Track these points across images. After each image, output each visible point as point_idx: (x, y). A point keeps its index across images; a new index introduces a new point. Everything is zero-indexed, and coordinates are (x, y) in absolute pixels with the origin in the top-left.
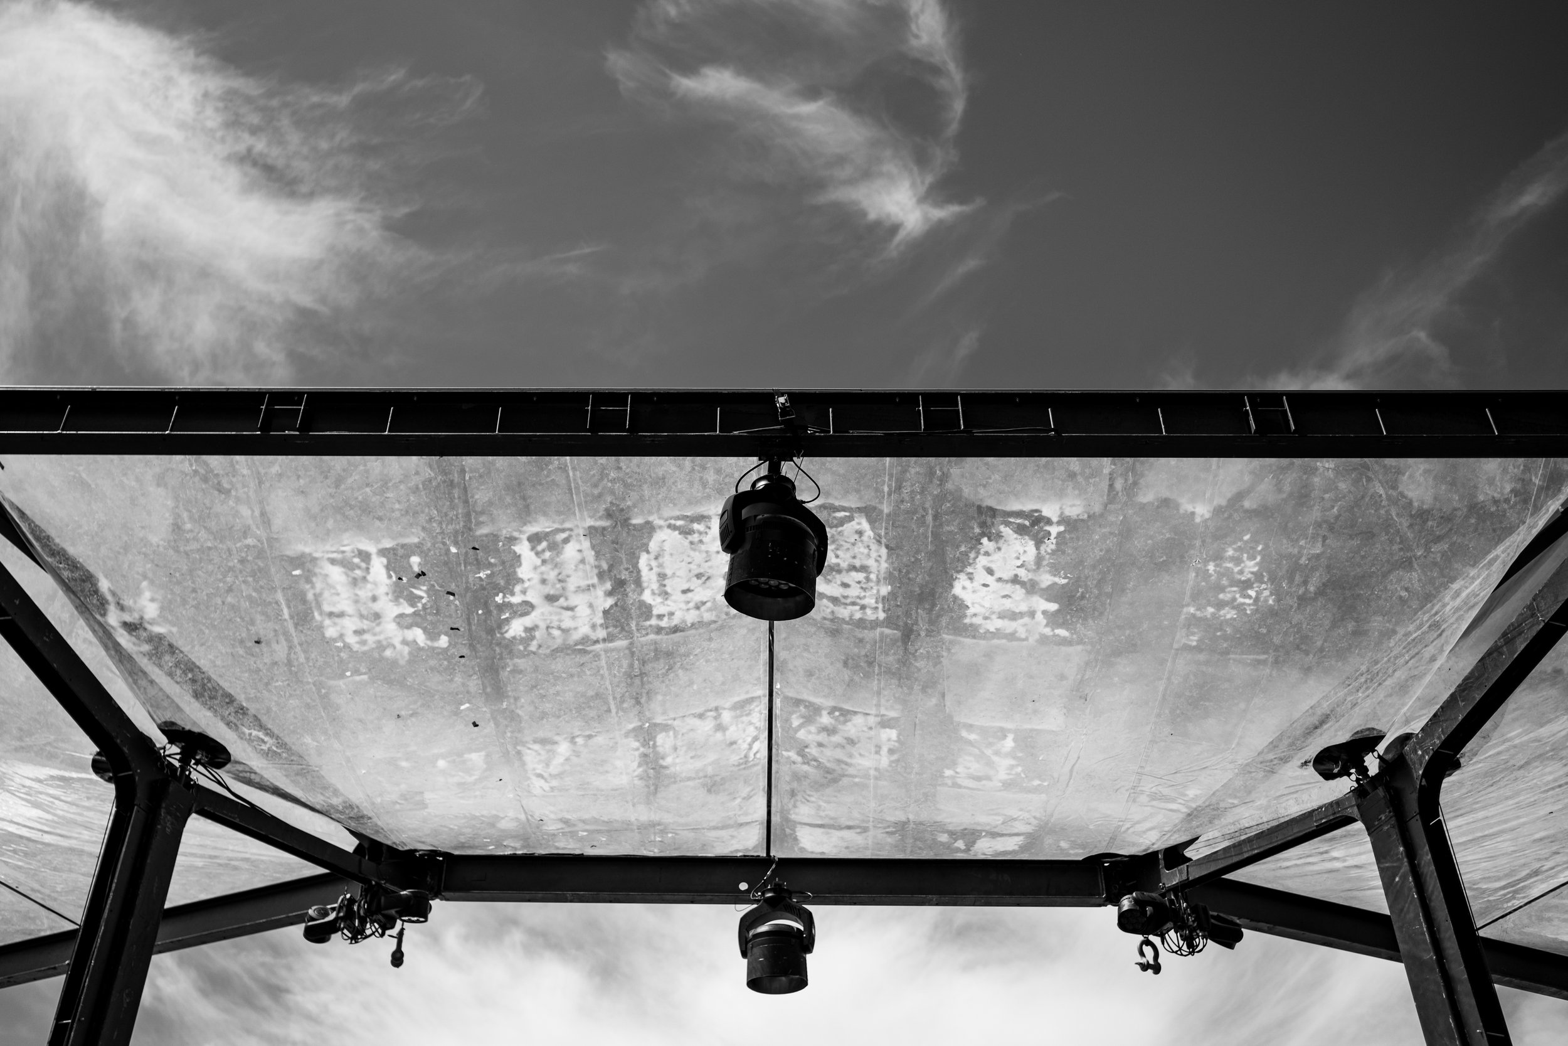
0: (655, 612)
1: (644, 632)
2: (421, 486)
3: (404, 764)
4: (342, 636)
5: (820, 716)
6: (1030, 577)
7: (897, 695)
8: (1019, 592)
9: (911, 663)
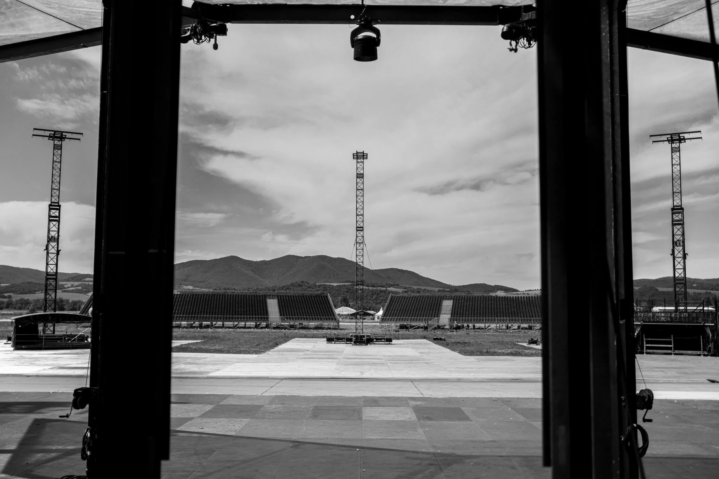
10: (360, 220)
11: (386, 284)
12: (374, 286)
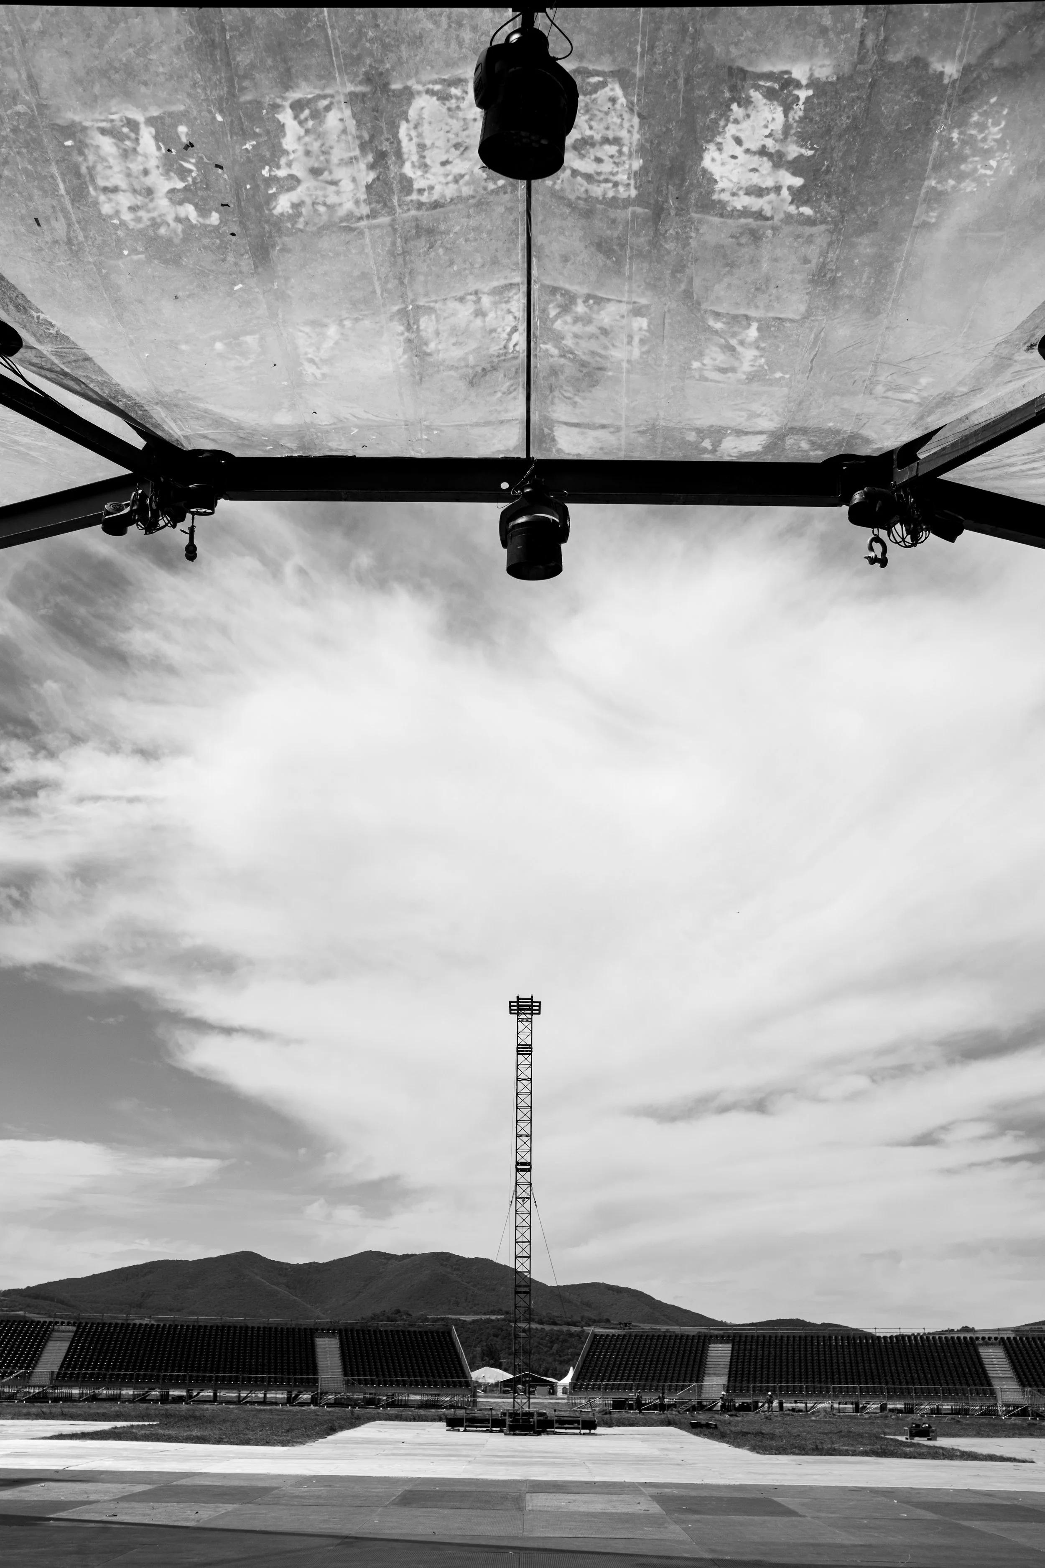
0: (416, 186)
1: (405, 208)
2: (183, 46)
3: (184, 347)
4: (117, 213)
5: (576, 304)
6: (777, 148)
7: (648, 281)
8: (766, 165)
9: (661, 245)
10: (525, 1147)
11: (582, 1317)
12: (554, 1323)
